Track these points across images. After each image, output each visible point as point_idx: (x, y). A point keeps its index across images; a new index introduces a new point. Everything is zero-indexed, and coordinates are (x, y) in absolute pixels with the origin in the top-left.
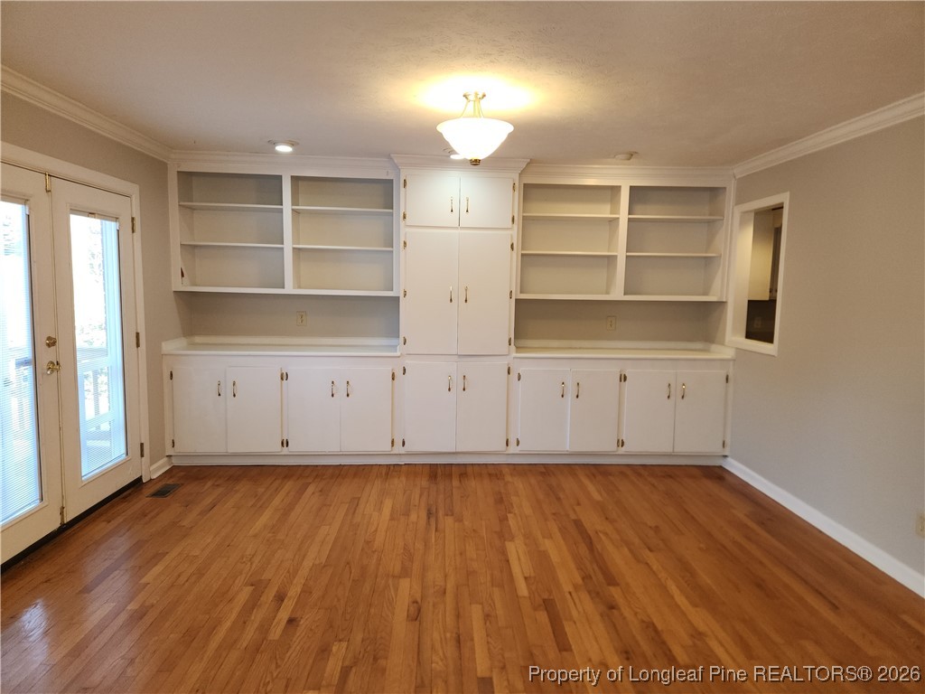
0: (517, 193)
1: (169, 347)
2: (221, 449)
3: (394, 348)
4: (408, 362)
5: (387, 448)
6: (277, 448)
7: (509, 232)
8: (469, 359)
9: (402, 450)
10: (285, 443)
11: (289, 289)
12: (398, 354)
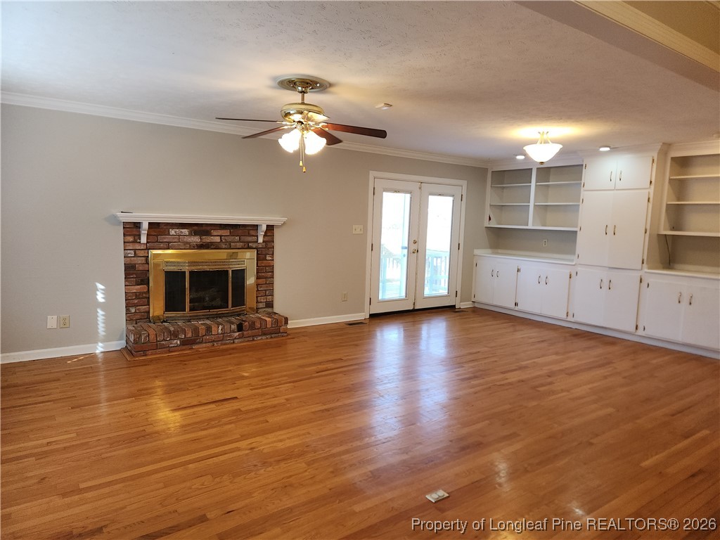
0: (655, 165)
1: (477, 252)
2: (490, 302)
3: (572, 261)
4: (579, 269)
5: (564, 316)
6: (512, 306)
7: (647, 191)
8: (616, 270)
9: (573, 320)
10: (516, 304)
11: (530, 227)
12: (574, 263)
